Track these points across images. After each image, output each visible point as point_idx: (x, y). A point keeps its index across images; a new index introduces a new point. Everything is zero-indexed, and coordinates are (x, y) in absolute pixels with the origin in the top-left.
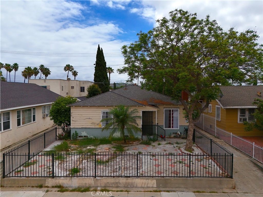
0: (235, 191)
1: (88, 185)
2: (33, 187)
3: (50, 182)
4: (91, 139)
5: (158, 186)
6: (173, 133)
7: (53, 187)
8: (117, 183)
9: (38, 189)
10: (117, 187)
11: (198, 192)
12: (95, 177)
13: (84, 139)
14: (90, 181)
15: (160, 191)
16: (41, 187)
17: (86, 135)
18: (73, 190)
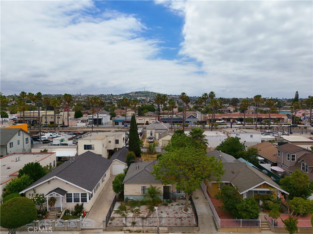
0: (198, 232)
1: (140, 230)
2: (118, 230)
3: (125, 228)
4: (135, 201)
5: (168, 230)
6: (181, 196)
7: (126, 230)
8: (152, 229)
9: (121, 231)
10: (152, 230)
11: (184, 232)
12: (143, 226)
13: (131, 201)
14: (141, 228)
15: (169, 232)
16: (121, 230)
17: (132, 199)
18: (135, 232)
